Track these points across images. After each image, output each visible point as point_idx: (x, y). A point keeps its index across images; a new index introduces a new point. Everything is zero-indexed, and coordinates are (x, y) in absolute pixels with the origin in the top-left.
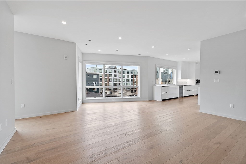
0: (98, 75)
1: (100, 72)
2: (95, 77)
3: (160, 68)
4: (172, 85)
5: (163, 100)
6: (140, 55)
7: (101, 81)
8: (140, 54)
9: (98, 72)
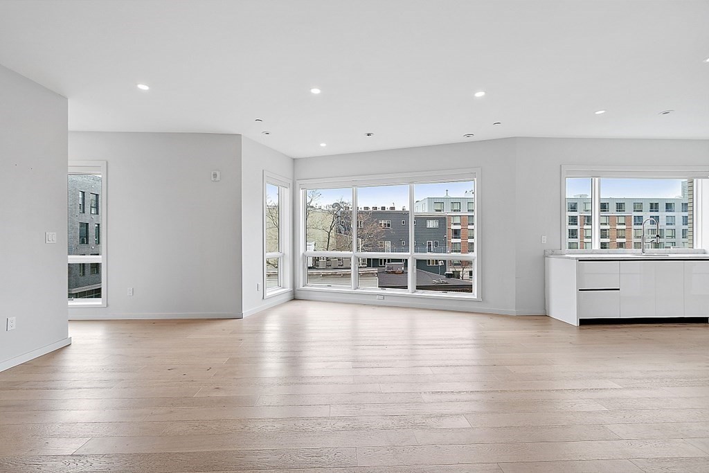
0: (442, 220)
1: (455, 211)
2: (431, 224)
3: (597, 179)
4: (672, 256)
5: (583, 322)
6: (468, 139)
7: (455, 238)
8: (468, 136)
9: (447, 212)
